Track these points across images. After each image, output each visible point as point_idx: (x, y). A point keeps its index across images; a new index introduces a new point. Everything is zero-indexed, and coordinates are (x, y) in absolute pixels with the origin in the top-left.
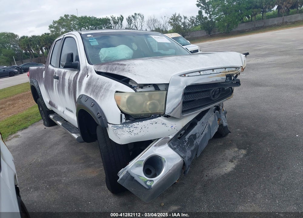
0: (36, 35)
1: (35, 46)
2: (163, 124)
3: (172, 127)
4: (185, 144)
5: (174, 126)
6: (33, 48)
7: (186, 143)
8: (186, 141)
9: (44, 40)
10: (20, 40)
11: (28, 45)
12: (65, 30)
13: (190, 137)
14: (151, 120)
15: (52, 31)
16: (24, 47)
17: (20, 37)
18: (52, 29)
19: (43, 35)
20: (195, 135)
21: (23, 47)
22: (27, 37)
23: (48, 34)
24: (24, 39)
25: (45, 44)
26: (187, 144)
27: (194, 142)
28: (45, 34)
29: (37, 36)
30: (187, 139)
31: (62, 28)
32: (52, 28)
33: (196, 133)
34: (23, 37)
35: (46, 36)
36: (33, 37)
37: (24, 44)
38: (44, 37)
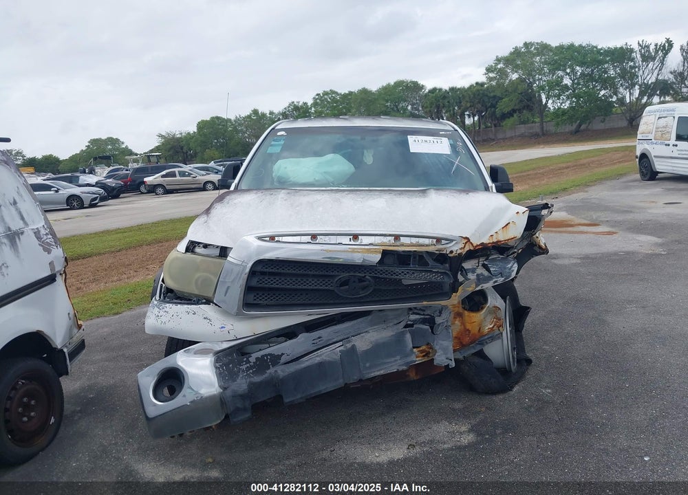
0: (459, 86)
1: (451, 109)
2: (205, 318)
3: (222, 327)
4: (244, 367)
5: (228, 327)
6: (446, 112)
7: (248, 365)
8: (248, 362)
9: (470, 97)
10: (426, 95)
11: (438, 107)
12: (517, 76)
13: (263, 356)
14: (189, 306)
15: (491, 79)
16: (430, 111)
17: (427, 91)
18: (491, 75)
19: (472, 86)
20: (279, 357)
21: (428, 109)
22: (440, 90)
23: (482, 84)
24: (434, 95)
25: (470, 106)
26: (248, 369)
27: (269, 368)
28: (477, 83)
29: (459, 89)
30: (253, 359)
31: (513, 71)
32: (492, 71)
33: (283, 354)
34: (433, 90)
35: (479, 88)
36: (452, 89)
37: (432, 103)
38: (471, 92)
